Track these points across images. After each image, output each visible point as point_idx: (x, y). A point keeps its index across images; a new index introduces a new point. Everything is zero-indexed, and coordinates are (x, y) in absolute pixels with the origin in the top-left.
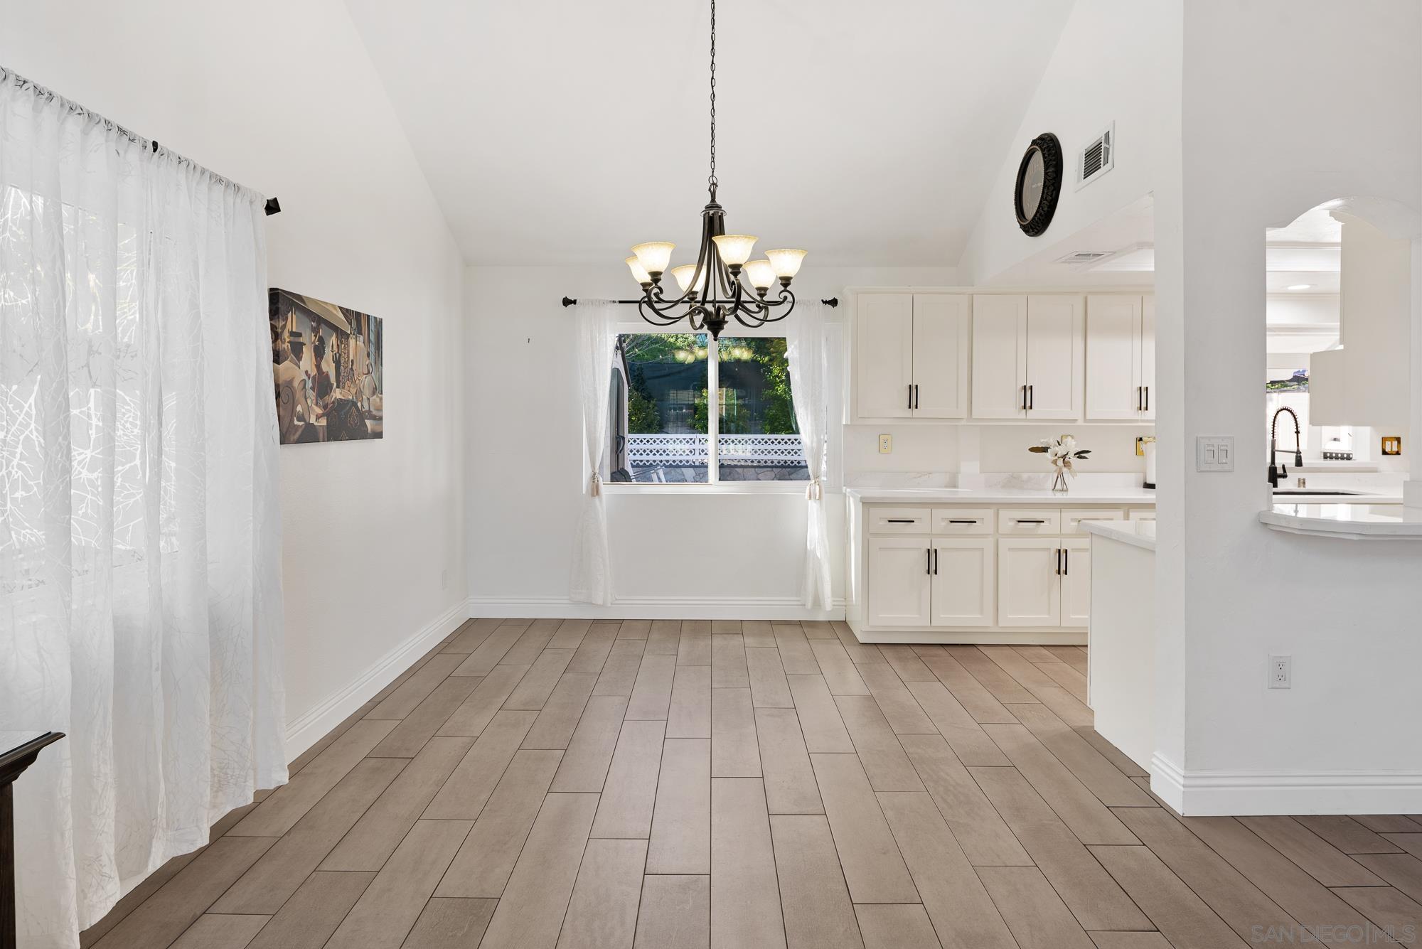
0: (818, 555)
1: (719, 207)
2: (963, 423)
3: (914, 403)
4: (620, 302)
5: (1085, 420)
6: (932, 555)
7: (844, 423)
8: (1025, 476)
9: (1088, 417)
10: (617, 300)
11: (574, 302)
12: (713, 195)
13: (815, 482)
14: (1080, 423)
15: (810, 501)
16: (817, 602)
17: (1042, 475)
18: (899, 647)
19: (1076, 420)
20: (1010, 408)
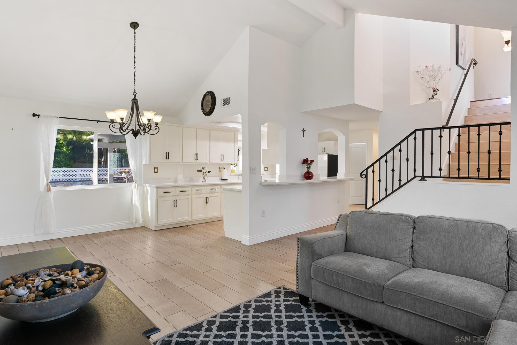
0: (137, 206)
1: (137, 99)
2: (180, 164)
3: (168, 158)
4: (60, 117)
5: (210, 163)
6: (176, 201)
7: (144, 163)
8: (194, 178)
9: (211, 162)
10: (59, 116)
11: (39, 116)
12: (135, 96)
13: (135, 183)
14: (209, 164)
15: (133, 189)
16: (137, 221)
17: (198, 178)
18: (166, 230)
19: (208, 163)
20: (192, 160)
